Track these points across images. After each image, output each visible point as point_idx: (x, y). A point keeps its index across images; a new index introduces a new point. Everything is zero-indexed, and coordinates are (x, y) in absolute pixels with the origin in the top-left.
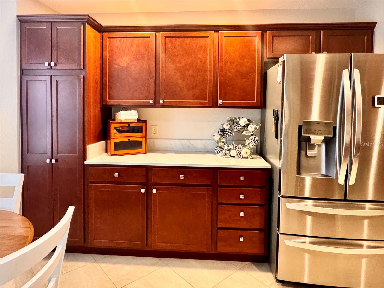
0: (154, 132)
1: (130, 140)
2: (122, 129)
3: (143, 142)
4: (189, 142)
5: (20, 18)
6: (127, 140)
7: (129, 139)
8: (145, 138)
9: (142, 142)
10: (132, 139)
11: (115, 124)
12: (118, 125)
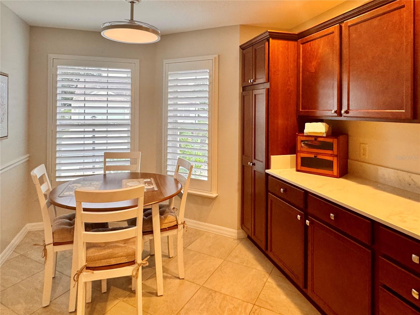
0: (364, 153)
1: (317, 157)
2: (310, 143)
3: (334, 162)
4: (410, 177)
5: (242, 47)
6: (313, 156)
7: (316, 155)
8: (337, 158)
9: (332, 162)
10: (320, 157)
11: (301, 137)
12: (304, 138)
